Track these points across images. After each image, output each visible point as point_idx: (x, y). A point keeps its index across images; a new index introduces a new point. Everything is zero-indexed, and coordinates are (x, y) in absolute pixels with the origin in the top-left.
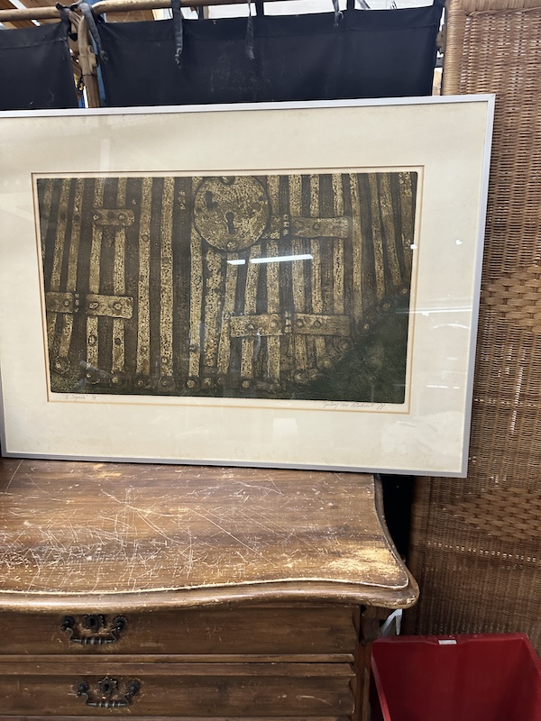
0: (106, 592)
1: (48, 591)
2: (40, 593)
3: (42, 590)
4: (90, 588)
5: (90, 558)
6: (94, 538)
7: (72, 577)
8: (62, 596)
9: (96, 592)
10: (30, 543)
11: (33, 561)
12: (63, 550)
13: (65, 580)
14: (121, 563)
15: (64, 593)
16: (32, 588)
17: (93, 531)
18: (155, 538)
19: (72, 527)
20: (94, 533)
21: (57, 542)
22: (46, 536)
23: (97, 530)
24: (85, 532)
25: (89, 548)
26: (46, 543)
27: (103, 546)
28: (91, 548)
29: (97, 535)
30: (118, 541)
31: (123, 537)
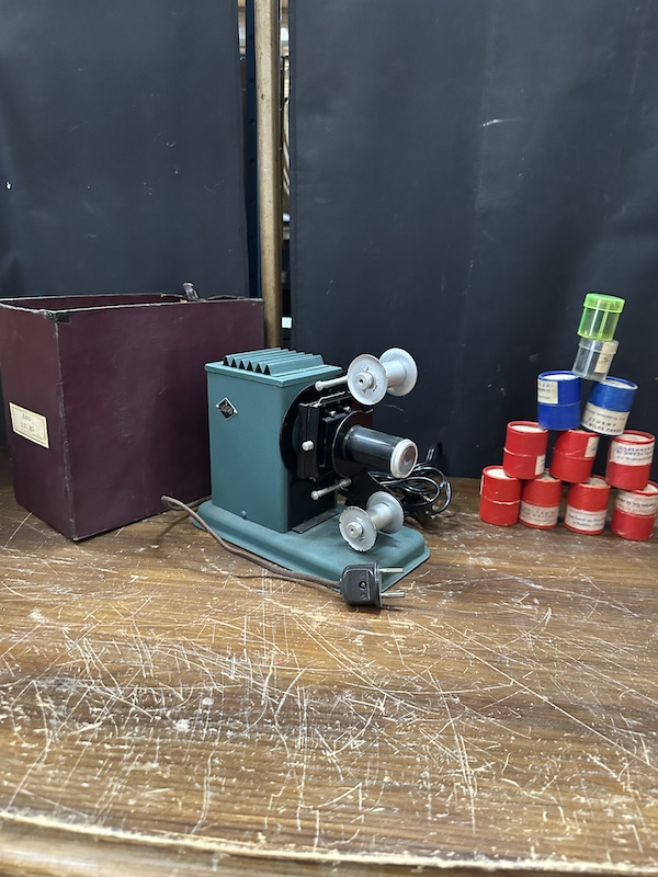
0: (234, 847)
1: (64, 815)
2: (42, 820)
3: (49, 810)
4: (184, 826)
5: (183, 725)
6: (194, 671)
7: (136, 779)
8: (103, 842)
9: (203, 843)
10: (35, 666)
11: (37, 716)
12: (116, 694)
13: (115, 786)
14: (269, 753)
15: (108, 832)
16: (22, 802)
17: (190, 652)
18: (347, 687)
19: (139, 636)
20: (193, 658)
21: (102, 672)
22: (76, 652)
23: (200, 651)
24: (171, 652)
25: (180, 696)
26: (76, 669)
27: (217, 695)
28: (185, 696)
29: (200, 663)
30: (255, 686)
31: (266, 676)
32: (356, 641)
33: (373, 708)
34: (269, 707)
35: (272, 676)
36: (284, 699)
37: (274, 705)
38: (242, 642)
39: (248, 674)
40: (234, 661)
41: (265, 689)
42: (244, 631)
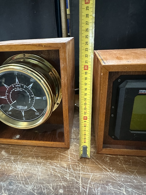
6: (55, 176)
17: (53, 167)
18: (109, 182)
19: (36, 160)
20: (54, 169)
21: (24, 177)
22: (16, 168)
23: (56, 166)
24: (47, 167)
25: (51, 188)
26: (15, 176)
27: (64, 188)
28: (53, 189)
29: (56, 172)
30: (77, 183)
31: (79, 177)
32: (107, 160)
33: (121, 193)
34: (83, 193)
35: (82, 177)
36: (88, 189)
37: (85, 191)
38: (69, 162)
39: (74, 177)
40: (68, 171)
41: (80, 184)
42: (69, 157)
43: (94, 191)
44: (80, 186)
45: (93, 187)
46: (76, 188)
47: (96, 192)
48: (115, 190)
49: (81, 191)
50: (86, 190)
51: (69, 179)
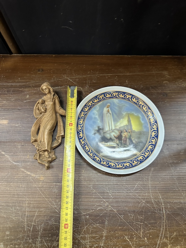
43: (37, 228)
44: (25, 225)
45: (37, 225)
46: (21, 228)
47: (39, 229)
48: (56, 224)
49: (25, 229)
50: (31, 228)
51: (15, 218)
